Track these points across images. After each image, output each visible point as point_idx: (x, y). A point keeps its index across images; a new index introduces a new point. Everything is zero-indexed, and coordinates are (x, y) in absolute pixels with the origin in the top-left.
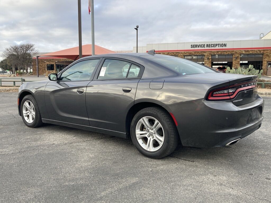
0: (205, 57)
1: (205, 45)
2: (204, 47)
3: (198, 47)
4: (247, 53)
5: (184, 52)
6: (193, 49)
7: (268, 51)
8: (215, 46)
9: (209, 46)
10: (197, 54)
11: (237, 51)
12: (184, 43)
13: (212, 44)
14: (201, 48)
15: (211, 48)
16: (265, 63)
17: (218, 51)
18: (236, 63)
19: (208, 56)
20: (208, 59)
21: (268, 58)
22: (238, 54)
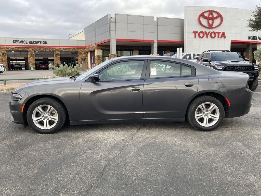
0: (28, 53)
1: (27, 41)
2: (26, 43)
3: (21, 43)
4: (65, 50)
5: (6, 47)
6: (15, 44)
7: (81, 50)
8: (37, 43)
9: (32, 42)
10: (21, 50)
11: (57, 48)
12: (5, 38)
13: (34, 41)
14: (24, 44)
15: (33, 45)
16: (80, 59)
17: (40, 47)
18: (57, 59)
19: (31, 51)
20: (32, 54)
21: (81, 55)
22: (58, 51)
